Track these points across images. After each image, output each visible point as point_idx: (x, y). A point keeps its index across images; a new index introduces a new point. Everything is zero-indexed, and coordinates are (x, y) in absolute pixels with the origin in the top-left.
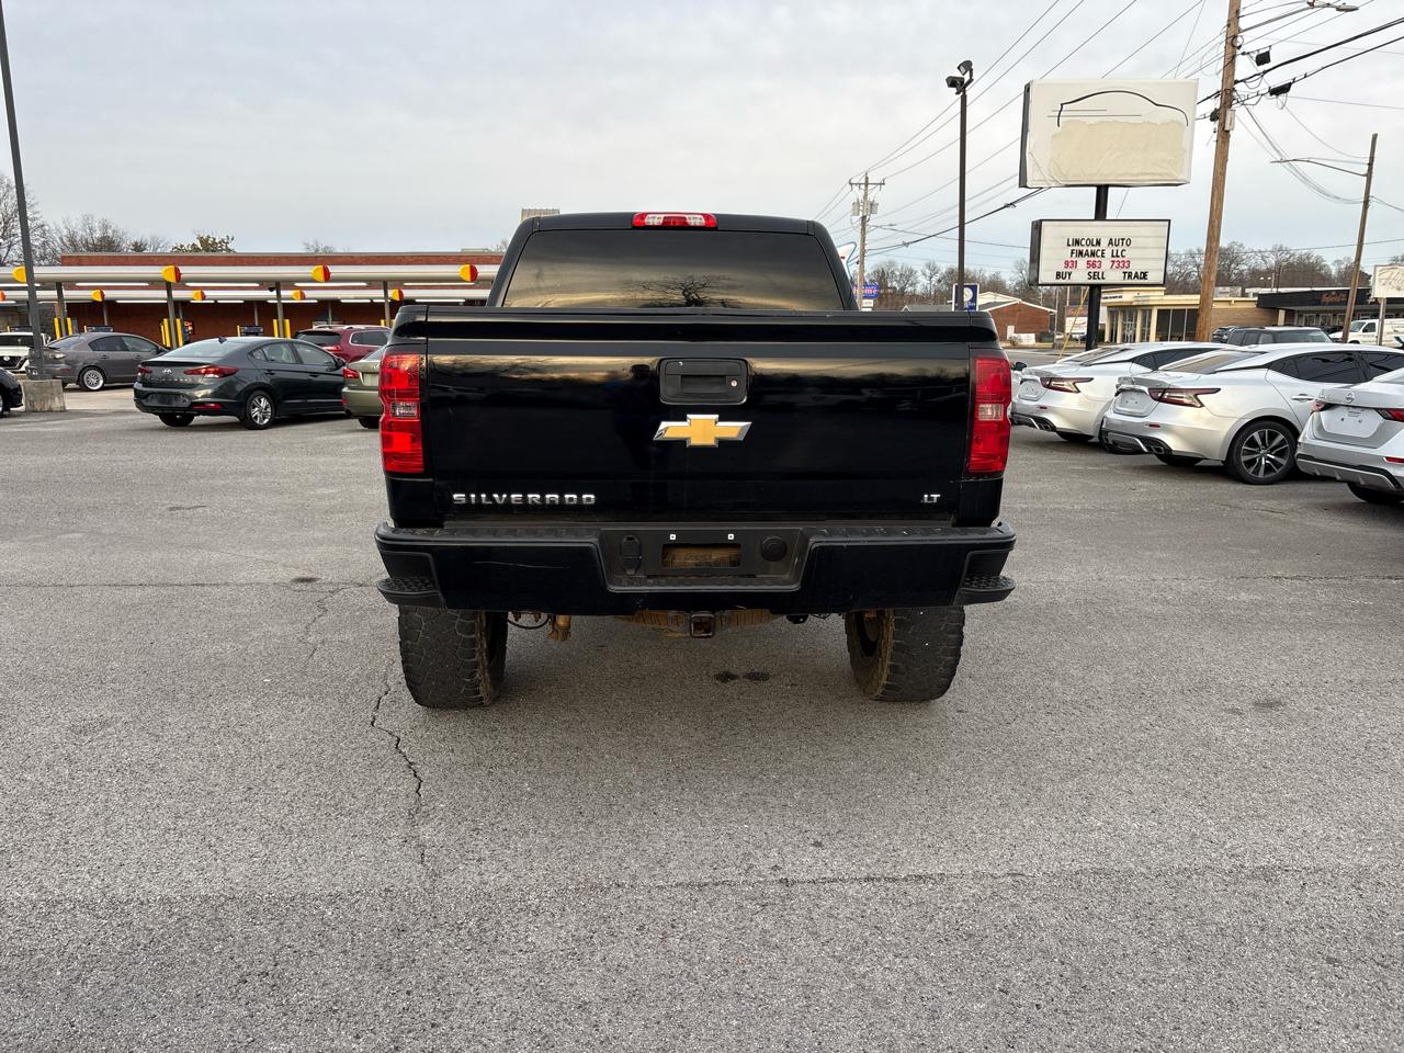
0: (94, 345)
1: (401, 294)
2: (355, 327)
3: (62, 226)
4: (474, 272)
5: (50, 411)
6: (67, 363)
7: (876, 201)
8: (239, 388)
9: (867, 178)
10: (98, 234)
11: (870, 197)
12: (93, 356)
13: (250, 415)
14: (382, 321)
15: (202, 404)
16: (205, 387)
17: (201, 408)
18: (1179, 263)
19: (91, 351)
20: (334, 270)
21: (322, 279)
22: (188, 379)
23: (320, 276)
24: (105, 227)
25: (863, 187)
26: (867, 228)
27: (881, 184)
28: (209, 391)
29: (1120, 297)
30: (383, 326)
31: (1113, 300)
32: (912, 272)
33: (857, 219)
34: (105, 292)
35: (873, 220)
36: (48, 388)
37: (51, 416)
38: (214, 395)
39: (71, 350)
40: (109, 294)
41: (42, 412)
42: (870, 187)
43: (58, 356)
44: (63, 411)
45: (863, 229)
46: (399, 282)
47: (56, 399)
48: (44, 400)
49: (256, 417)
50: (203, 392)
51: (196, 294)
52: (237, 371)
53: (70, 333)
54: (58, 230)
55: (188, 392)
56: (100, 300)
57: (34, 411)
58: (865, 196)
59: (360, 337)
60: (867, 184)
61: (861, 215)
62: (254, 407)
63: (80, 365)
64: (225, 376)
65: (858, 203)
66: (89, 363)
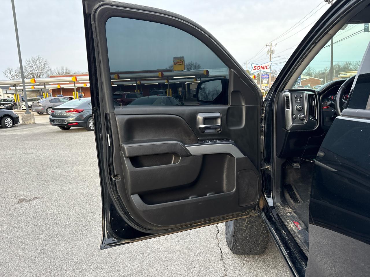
0: (51, 101)
1: (140, 82)
2: (127, 92)
3: (56, 70)
4: (162, 74)
5: (30, 124)
6: (42, 107)
7: (274, 50)
8: (85, 117)
9: (271, 44)
10: (65, 71)
11: (272, 49)
12: (51, 104)
13: (89, 126)
14: (135, 91)
15: (71, 123)
16: (72, 117)
17: (71, 124)
18: (353, 65)
19: (50, 103)
20: (121, 76)
21: (117, 78)
22: (68, 114)
23: (117, 77)
24: (66, 69)
25: (270, 46)
26: (271, 58)
27: (275, 45)
28: (74, 118)
29: (346, 74)
30: (135, 92)
31: (343, 75)
32: (276, 71)
33: (268, 56)
34: (61, 85)
35: (273, 55)
36: (29, 116)
37: (30, 126)
38: (76, 119)
39: (44, 103)
40: (62, 86)
41: (27, 124)
42: (272, 46)
43: (40, 105)
44: (35, 124)
45: (270, 58)
46: (140, 79)
47: (32, 120)
48: (28, 120)
49: (91, 127)
50: (71, 119)
51: (84, 85)
52: (84, 110)
53: (48, 97)
54: (55, 70)
55: (67, 119)
56: (60, 88)
57: (25, 124)
58: (271, 49)
59: (128, 96)
60: (271, 45)
61: (270, 54)
62: (90, 123)
63: (46, 107)
64: (80, 112)
65: (269, 51)
66: (49, 107)
